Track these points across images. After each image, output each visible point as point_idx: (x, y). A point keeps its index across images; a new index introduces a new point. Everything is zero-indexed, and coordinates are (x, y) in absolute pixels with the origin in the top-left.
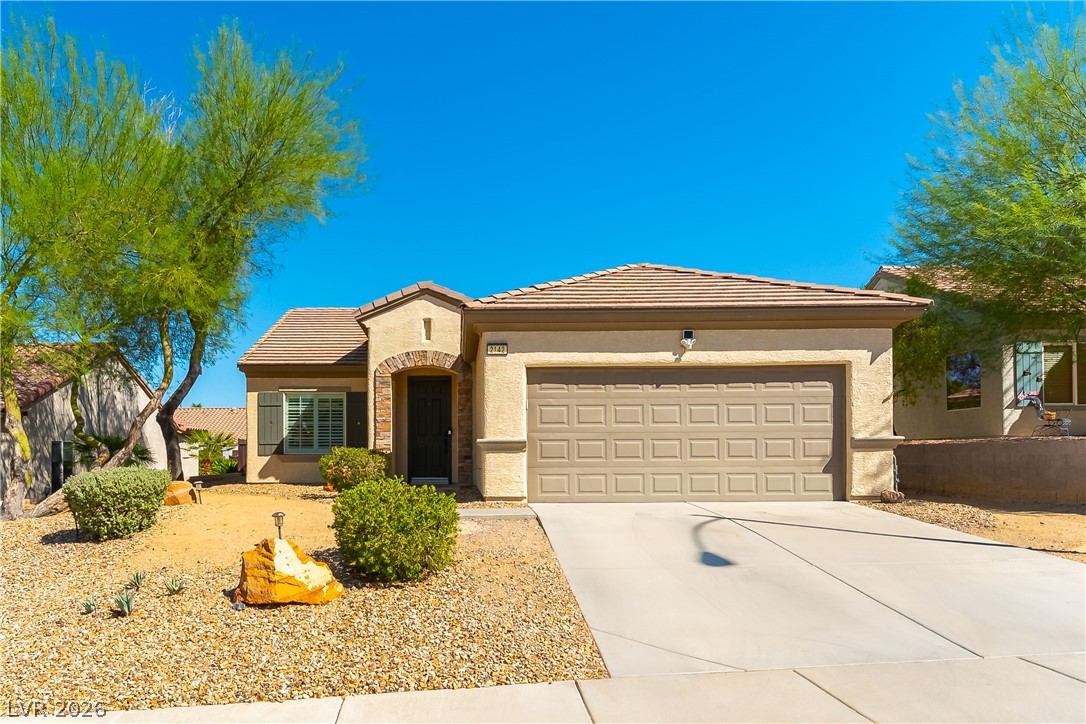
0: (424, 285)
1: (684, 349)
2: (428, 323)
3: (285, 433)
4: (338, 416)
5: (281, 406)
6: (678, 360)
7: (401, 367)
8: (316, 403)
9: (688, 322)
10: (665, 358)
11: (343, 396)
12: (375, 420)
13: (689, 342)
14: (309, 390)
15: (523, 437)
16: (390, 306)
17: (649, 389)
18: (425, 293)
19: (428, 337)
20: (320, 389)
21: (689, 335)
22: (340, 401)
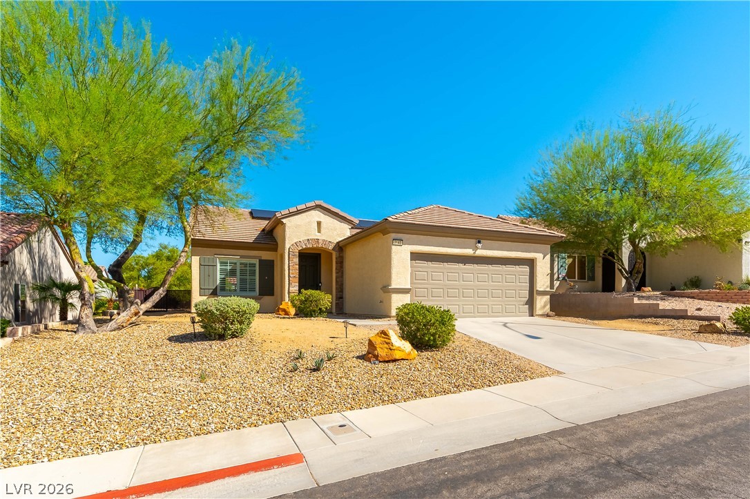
0: (318, 202)
1: (477, 248)
2: (319, 224)
3: (218, 282)
4: (253, 273)
5: (216, 266)
6: (475, 253)
7: (304, 247)
8: (238, 264)
9: (479, 236)
10: (469, 252)
11: (256, 262)
12: (289, 276)
13: (480, 245)
14: (235, 258)
15: (409, 287)
16: (298, 212)
17: (461, 265)
18: (318, 207)
19: (319, 231)
20: (242, 257)
21: (479, 242)
22: (254, 265)
